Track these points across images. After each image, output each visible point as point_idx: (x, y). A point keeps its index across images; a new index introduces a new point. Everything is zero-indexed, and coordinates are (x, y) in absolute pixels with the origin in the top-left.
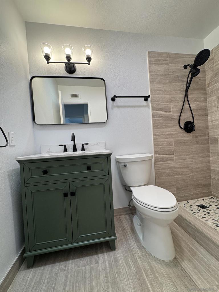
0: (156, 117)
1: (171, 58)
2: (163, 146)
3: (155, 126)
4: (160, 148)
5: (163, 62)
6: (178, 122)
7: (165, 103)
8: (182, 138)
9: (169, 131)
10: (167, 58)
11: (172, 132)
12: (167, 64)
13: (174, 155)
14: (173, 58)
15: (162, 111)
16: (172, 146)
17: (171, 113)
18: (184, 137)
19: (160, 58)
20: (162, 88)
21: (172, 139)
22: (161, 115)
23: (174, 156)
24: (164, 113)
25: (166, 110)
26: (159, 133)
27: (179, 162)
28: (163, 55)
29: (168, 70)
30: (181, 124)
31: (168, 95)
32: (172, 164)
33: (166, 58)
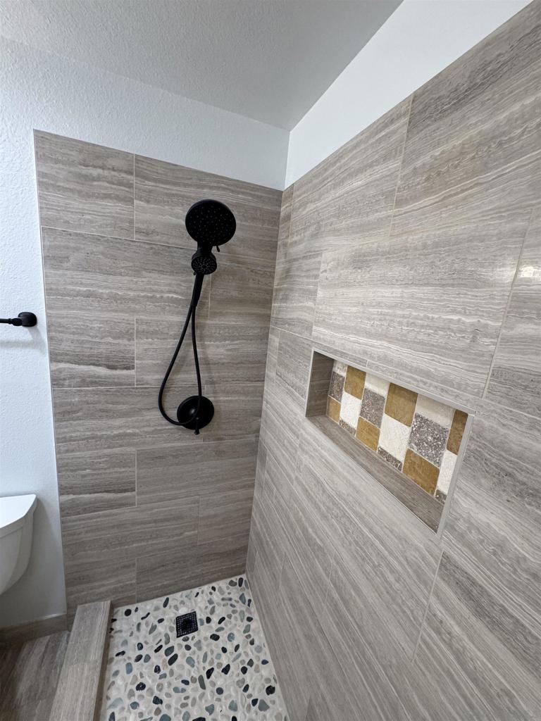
0: (67, 383)
1: (146, 178)
2: (93, 470)
3: (63, 413)
4: (84, 476)
5: (106, 188)
6: (157, 399)
7: (110, 340)
8: (169, 445)
9: (120, 427)
10: (129, 177)
11: (134, 427)
12: (129, 201)
13: (135, 491)
14: (155, 180)
15: (94, 364)
16: (130, 467)
17: (132, 372)
18: (178, 440)
19: (95, 172)
20: (99, 287)
21: (133, 450)
22: (90, 377)
23: (134, 493)
24: (102, 371)
25: (110, 364)
26: (79, 434)
27: (152, 509)
28: (112, 162)
29: (131, 222)
30: (166, 405)
31: (122, 311)
32: (125, 514)
33: (124, 175)
